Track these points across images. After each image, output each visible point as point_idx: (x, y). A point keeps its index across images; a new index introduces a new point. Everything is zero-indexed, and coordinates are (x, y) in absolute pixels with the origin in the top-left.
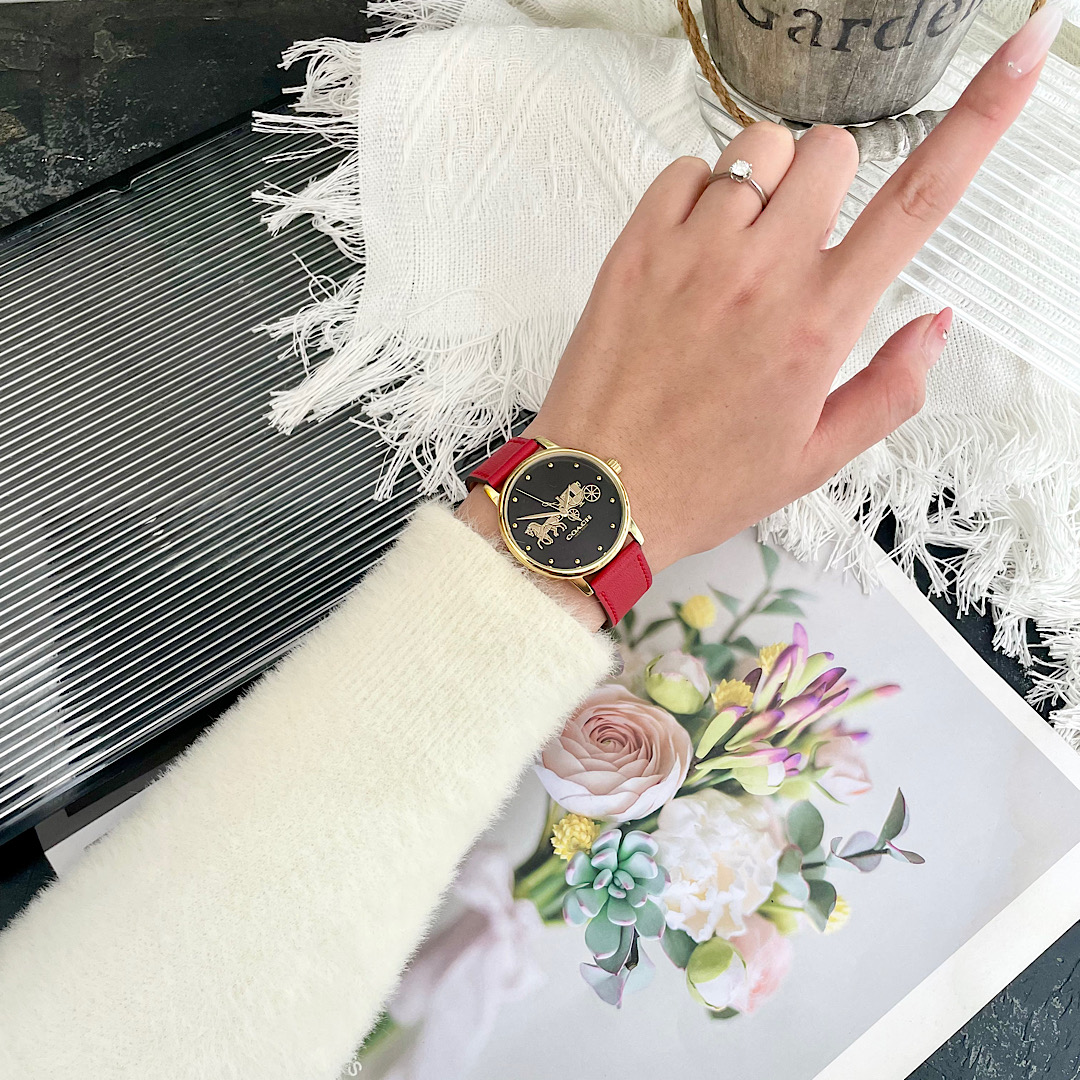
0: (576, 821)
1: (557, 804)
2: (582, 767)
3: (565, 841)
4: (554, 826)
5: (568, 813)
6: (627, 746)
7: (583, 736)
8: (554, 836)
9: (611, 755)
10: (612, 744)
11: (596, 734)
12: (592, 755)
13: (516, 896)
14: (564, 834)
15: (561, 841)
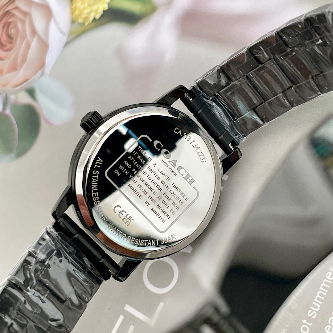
0: (77, 12)
1: (69, 35)
2: (35, 39)
3: (94, 8)
4: (87, 24)
5: (73, 22)
6: (10, 20)
7: (12, 54)
8: (94, 20)
9: (20, 26)
10: (12, 31)
11: (8, 46)
12: (24, 38)
13: (153, 10)
14: (89, 13)
15: (96, 11)
